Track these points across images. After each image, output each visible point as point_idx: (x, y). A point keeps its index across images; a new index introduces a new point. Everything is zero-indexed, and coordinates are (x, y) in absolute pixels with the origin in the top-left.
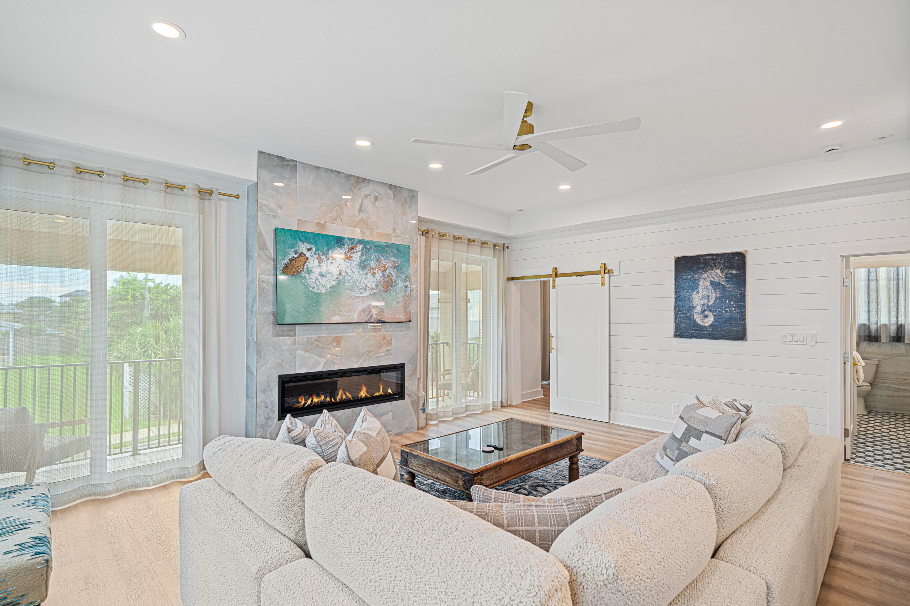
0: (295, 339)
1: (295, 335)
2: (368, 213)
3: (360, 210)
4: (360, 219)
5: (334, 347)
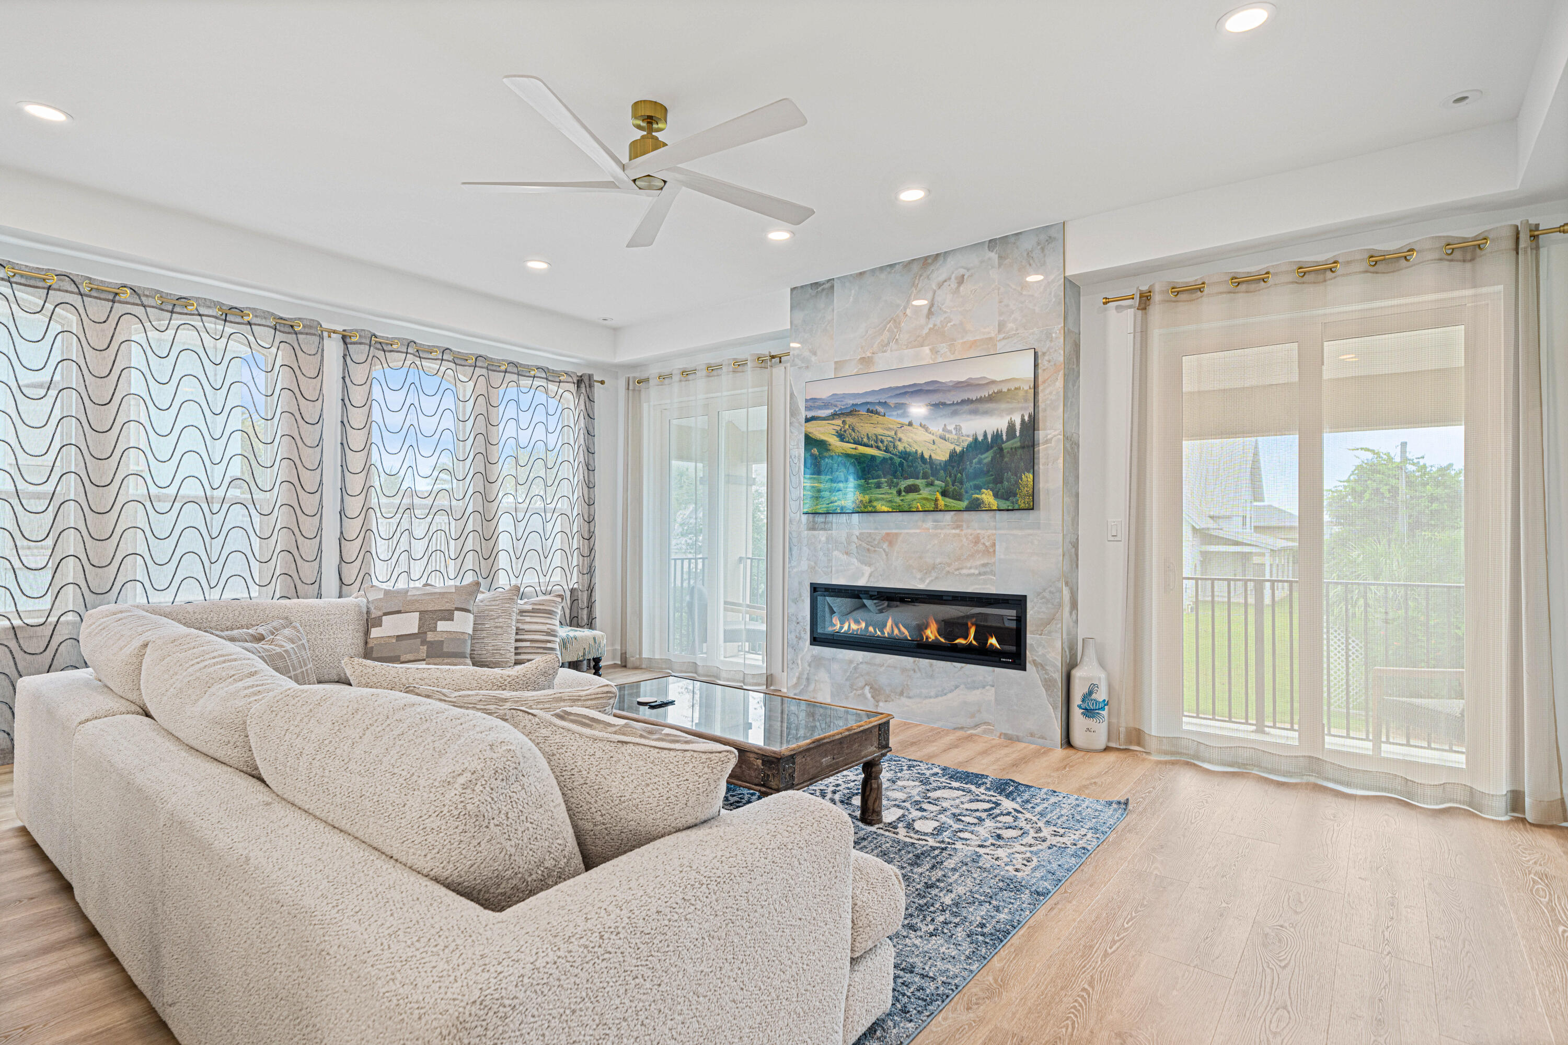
0: (831, 534)
2: (945, 312)
3: (930, 313)
4: (930, 329)
5: (884, 550)
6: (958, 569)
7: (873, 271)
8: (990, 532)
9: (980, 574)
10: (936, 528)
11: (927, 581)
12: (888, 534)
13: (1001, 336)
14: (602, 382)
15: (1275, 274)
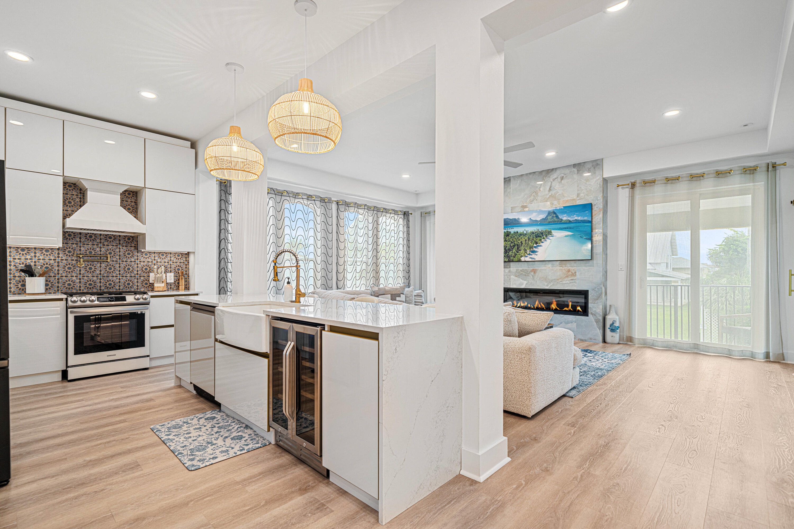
0: (510, 270)
1: (510, 267)
2: (556, 190)
3: (550, 190)
4: (550, 196)
5: (532, 275)
6: (561, 281)
7: (527, 174)
8: (574, 268)
9: (570, 283)
10: (553, 267)
11: (549, 286)
12: (533, 269)
13: (578, 198)
14: (411, 214)
15: (682, 177)
